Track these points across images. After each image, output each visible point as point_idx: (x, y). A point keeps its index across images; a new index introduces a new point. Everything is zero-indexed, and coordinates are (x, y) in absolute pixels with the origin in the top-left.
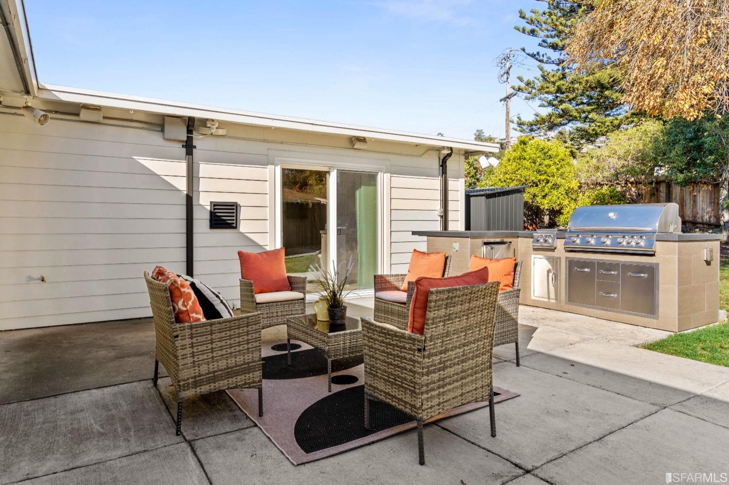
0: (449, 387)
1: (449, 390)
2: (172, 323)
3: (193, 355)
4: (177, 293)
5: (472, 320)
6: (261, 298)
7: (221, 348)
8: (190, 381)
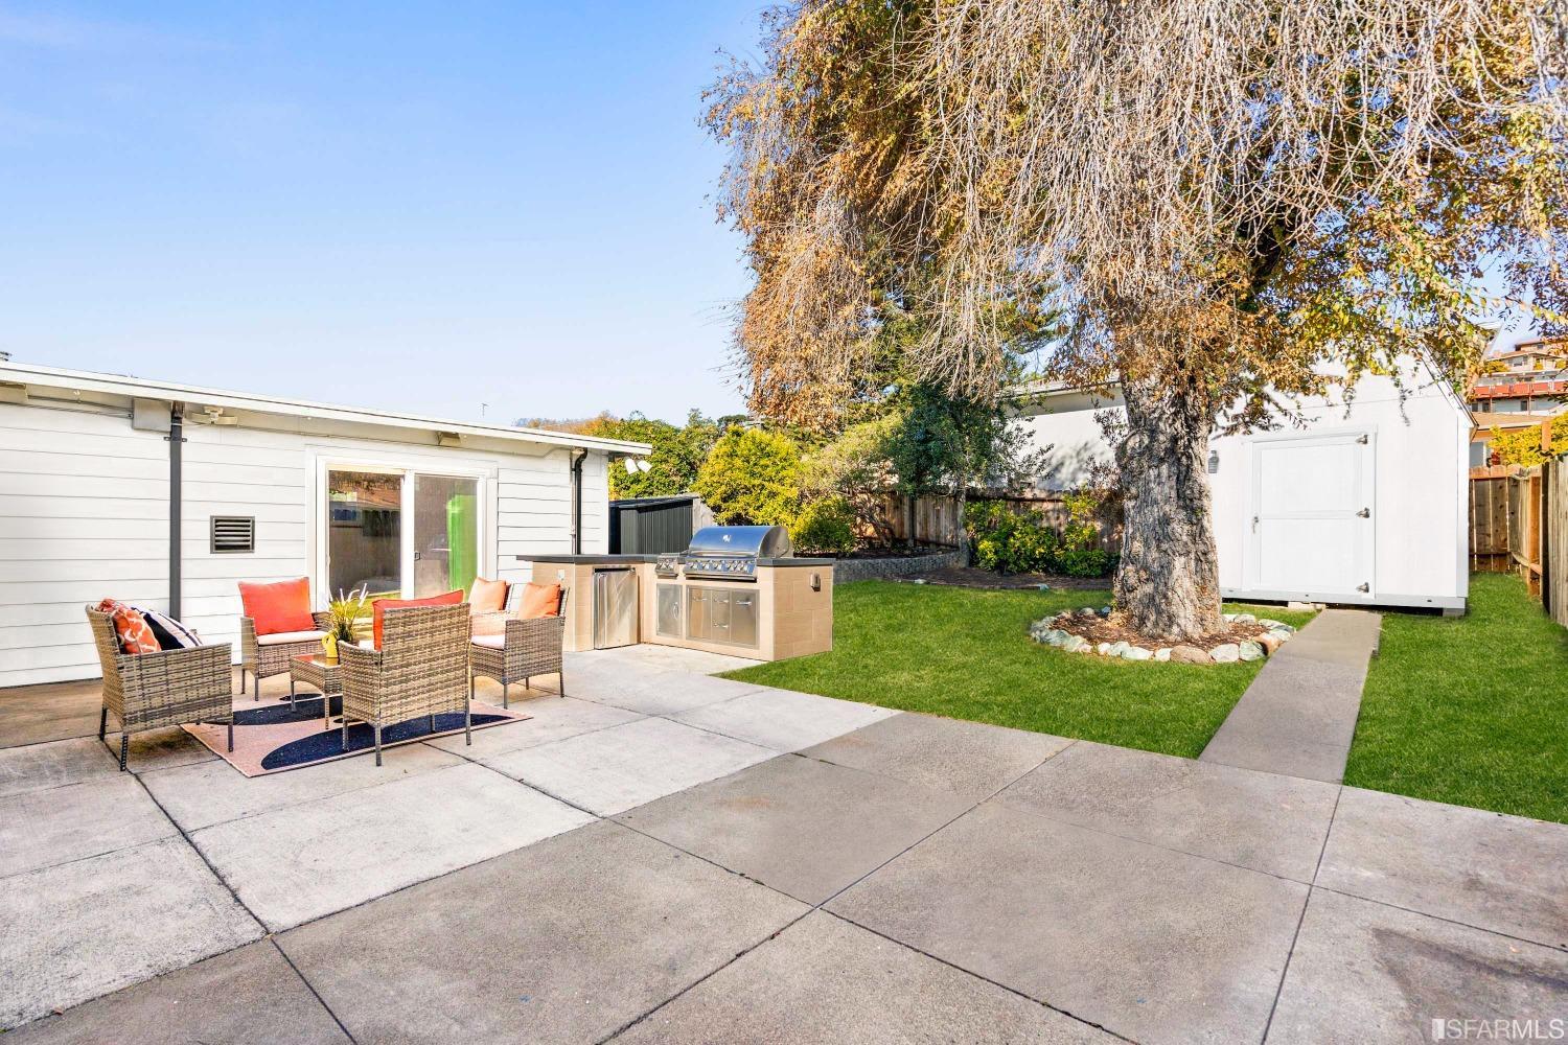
0: (412, 698)
1: (414, 701)
2: (116, 654)
3: (142, 687)
4: (122, 623)
5: (438, 637)
6: (264, 639)
7: (179, 680)
8: (139, 714)
